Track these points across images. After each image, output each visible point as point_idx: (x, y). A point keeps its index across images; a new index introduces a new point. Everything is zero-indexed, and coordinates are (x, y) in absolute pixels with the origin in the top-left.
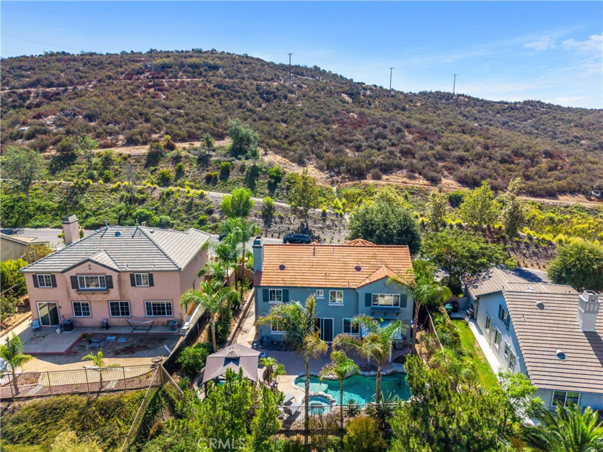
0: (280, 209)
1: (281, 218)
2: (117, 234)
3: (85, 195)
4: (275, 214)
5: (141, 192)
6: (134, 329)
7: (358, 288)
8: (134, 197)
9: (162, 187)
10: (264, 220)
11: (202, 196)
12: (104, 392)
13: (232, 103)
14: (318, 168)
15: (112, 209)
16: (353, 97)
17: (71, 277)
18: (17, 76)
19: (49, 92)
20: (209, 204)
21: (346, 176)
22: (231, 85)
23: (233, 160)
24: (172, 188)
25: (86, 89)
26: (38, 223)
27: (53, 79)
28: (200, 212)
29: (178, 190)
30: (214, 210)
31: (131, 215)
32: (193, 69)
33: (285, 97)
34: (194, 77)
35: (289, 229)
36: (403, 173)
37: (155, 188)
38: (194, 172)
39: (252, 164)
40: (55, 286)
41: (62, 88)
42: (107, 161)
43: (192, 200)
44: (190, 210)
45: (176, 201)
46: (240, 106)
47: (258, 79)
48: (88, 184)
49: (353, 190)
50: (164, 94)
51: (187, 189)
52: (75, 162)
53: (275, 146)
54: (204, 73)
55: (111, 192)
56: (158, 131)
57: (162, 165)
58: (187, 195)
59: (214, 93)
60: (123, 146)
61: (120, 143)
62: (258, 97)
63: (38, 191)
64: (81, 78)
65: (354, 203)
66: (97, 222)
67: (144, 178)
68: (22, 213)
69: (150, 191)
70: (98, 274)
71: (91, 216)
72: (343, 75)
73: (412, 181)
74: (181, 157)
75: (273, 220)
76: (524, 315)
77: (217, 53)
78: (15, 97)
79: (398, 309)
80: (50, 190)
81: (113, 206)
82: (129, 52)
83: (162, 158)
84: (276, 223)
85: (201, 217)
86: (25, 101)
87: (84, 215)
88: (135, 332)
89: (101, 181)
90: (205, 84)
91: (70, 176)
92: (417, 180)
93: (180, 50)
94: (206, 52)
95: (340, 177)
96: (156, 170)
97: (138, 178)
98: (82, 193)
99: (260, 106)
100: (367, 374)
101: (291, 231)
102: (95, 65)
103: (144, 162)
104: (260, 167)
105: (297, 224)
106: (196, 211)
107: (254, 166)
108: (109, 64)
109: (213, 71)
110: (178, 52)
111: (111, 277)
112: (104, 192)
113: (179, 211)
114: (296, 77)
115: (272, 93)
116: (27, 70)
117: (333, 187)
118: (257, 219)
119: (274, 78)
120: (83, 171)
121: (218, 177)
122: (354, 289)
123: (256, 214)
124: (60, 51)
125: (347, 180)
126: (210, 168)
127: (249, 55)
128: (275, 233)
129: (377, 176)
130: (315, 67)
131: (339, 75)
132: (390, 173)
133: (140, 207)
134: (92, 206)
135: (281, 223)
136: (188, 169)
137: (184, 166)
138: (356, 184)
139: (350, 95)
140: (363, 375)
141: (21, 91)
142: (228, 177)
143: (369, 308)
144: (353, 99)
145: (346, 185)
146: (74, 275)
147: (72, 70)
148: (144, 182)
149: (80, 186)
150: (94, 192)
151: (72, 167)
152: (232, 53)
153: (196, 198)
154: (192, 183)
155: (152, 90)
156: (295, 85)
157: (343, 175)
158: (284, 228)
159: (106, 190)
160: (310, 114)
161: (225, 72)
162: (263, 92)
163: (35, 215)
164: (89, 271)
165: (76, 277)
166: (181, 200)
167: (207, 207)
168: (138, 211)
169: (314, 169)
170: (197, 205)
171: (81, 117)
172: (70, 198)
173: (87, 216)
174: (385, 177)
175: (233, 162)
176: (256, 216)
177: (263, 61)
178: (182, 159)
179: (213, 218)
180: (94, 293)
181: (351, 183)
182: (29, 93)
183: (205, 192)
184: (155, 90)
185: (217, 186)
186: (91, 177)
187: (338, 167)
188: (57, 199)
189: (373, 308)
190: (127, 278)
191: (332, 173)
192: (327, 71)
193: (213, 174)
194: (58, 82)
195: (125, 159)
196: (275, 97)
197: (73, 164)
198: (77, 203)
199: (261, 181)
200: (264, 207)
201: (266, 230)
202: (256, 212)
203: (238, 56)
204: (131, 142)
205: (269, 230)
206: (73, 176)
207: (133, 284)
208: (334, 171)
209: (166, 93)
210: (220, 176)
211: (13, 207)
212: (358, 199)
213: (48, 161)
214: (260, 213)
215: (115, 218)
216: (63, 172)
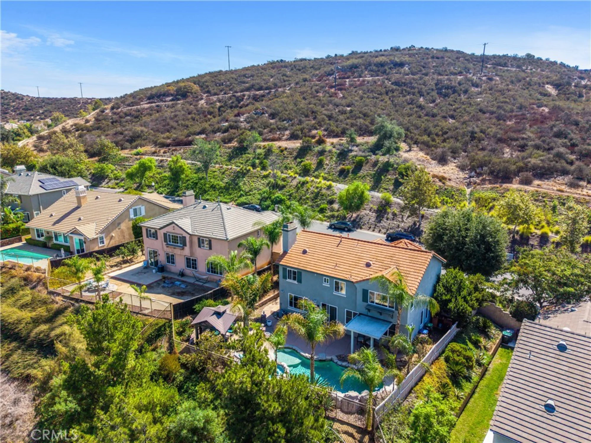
0: (396, 206)
1: (394, 215)
2: (205, 207)
3: (244, 179)
4: (389, 210)
5: (284, 180)
6: (197, 281)
7: (357, 282)
8: (277, 184)
9: (303, 177)
10: (376, 215)
11: (329, 187)
12: (140, 314)
13: (404, 99)
14: (459, 167)
15: (260, 192)
16: (560, 88)
17: (164, 234)
18: (241, 82)
19: (257, 95)
20: (333, 195)
21: (487, 178)
22: (408, 81)
23: (369, 156)
24: (308, 179)
25: (284, 92)
26: (208, 197)
27: (263, 84)
28: (323, 202)
29: (312, 181)
30: (335, 201)
31: (270, 198)
32: (378, 67)
33: (466, 92)
34: (378, 76)
35: (398, 226)
36: (564, 179)
37: (295, 178)
38: (331, 165)
39: (387, 160)
40: (157, 239)
41: (267, 91)
42: (269, 152)
43: (321, 190)
44: (316, 199)
45: (307, 190)
46: (411, 103)
47: (442, 73)
48: (249, 170)
49: (488, 194)
50: (342, 93)
51: (320, 179)
52: (247, 152)
53: (423, 143)
54: (388, 71)
55: (262, 178)
56: (318, 127)
57: (308, 158)
58: (317, 185)
59: (389, 90)
60: (287, 140)
61: (285, 137)
62: (434, 93)
63: (216, 173)
64: (285, 81)
65: (484, 208)
66: (245, 201)
67: (290, 169)
68: (201, 189)
69: (290, 179)
70: (179, 234)
71: (243, 196)
72: (564, 62)
73: (573, 190)
74: (325, 151)
75: (386, 216)
76: (531, 351)
77: (415, 49)
78: (234, 99)
79: (393, 312)
80: (223, 173)
81: (260, 189)
82: (333, 56)
83: (310, 152)
84: (387, 219)
85: (322, 206)
86: (239, 103)
87: (239, 195)
88: (197, 283)
89: (259, 169)
90: (384, 82)
91: (240, 163)
92: (580, 189)
93: (379, 50)
94: (404, 49)
95: (481, 178)
96: (302, 161)
97: (286, 168)
98: (243, 177)
99: (434, 101)
100: (340, 363)
101: (400, 229)
102: (299, 70)
103: (295, 154)
104: (392, 163)
105: (409, 222)
106: (320, 200)
107: (388, 162)
108: (311, 68)
109: (397, 69)
110: (376, 51)
111: (185, 237)
112: (258, 177)
113: (307, 198)
114: (494, 68)
115: (452, 87)
116: (248, 78)
117: (468, 188)
118: (370, 213)
119: (463, 71)
120: (249, 160)
121: (351, 171)
122: (352, 282)
123: (372, 208)
124: (279, 59)
125: (487, 182)
126: (347, 162)
127: (448, 48)
128: (383, 228)
129: (526, 180)
130: (528, 55)
131: (559, 62)
132: (547, 179)
133: (279, 192)
134: (246, 188)
135: (393, 220)
136: (327, 162)
137: (325, 160)
138: (494, 187)
139: (557, 86)
140: (336, 363)
141: (239, 94)
142: (359, 171)
143: (365, 304)
144: (559, 90)
145: (483, 188)
146: (165, 232)
147: (280, 75)
148: (289, 171)
149: (243, 171)
150: (251, 177)
151: (244, 155)
152: (430, 48)
153: (324, 188)
154: (326, 175)
155: (333, 90)
156: (484, 78)
157: (484, 177)
158: (393, 225)
159: (260, 176)
160: (485, 110)
161: (409, 69)
162: (443, 87)
163: (209, 190)
164: (173, 231)
165: (166, 234)
166: (312, 189)
167: (330, 198)
168: (276, 195)
169: (454, 168)
170: (323, 195)
171: (267, 115)
172: (234, 180)
173: (241, 196)
174: (536, 182)
175: (369, 158)
176: (370, 210)
177: (463, 53)
178: (326, 153)
179: (332, 208)
180: (175, 248)
181: (490, 186)
182: (244, 95)
183: (334, 184)
184: (335, 90)
185: (347, 179)
186: (254, 166)
187: (482, 167)
188: (226, 180)
189: (369, 305)
190: (196, 240)
191: (473, 174)
192: (544, 59)
193: (346, 167)
194: (266, 86)
195: (282, 151)
196: (454, 92)
197: (245, 154)
198: (237, 184)
199: (389, 177)
200: (381, 202)
201: (376, 225)
202: (372, 206)
203: (437, 50)
204: (293, 137)
205: (378, 225)
206: (242, 163)
207: (199, 246)
208: (476, 172)
209: (344, 91)
210: (353, 170)
211: (197, 184)
212: (491, 204)
213: (230, 150)
214: (375, 207)
215: (259, 199)
216: (236, 160)
